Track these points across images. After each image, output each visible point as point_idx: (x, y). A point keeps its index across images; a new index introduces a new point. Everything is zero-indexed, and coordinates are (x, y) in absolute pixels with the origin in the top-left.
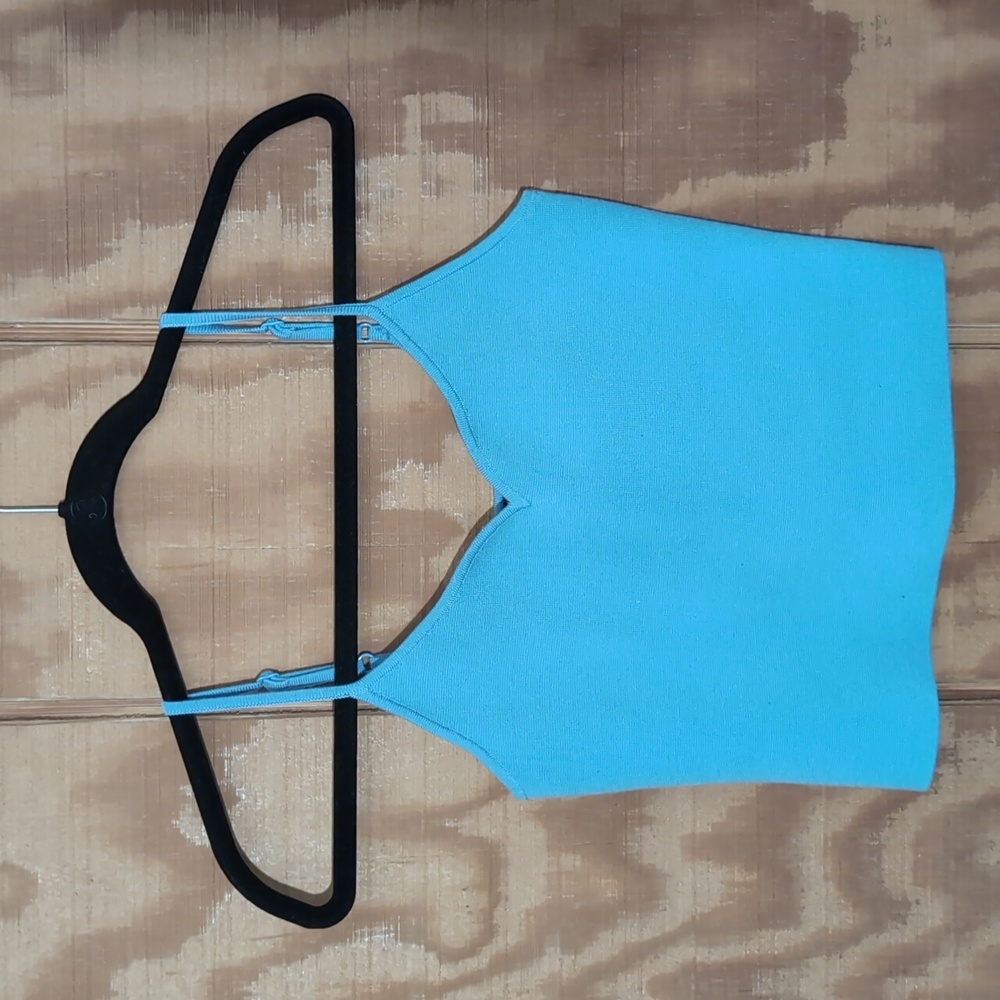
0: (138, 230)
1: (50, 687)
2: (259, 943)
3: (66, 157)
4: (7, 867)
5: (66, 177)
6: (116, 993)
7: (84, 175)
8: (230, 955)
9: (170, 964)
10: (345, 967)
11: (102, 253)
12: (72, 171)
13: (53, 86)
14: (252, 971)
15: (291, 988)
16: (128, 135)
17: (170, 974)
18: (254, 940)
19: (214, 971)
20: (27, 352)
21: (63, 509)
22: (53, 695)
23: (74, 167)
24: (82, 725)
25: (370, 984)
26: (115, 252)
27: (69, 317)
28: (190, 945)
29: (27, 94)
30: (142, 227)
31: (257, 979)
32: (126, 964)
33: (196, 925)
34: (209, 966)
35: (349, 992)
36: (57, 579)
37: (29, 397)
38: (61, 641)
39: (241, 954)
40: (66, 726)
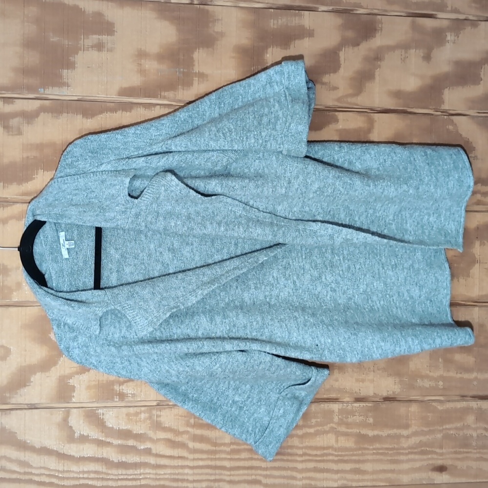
0: (42, 173)
1: (16, 298)
2: (72, 369)
3: (23, 152)
4: (2, 346)
5: (23, 158)
6: (32, 382)
7: (28, 157)
8: (64, 372)
9: (47, 374)
10: (96, 376)
11: (32, 179)
12: (24, 156)
13: (20, 133)
14: (70, 376)
15: (81, 381)
16: (40, 147)
17: (47, 377)
18: (71, 368)
19: (60, 376)
20: (11, 205)
21: (19, 249)
22: (17, 300)
23: (25, 155)
24: (24, 308)
25: (103, 381)
26: (36, 178)
27: (23, 196)
28: (53, 369)
29: (12, 135)
30: (43, 172)
31: (71, 378)
32: (35, 374)
33: (55, 363)
34: (58, 375)
35: (97, 383)
36: (18, 268)
37: (11, 218)
38: (19, 285)
39: (68, 371)
40: (20, 308)
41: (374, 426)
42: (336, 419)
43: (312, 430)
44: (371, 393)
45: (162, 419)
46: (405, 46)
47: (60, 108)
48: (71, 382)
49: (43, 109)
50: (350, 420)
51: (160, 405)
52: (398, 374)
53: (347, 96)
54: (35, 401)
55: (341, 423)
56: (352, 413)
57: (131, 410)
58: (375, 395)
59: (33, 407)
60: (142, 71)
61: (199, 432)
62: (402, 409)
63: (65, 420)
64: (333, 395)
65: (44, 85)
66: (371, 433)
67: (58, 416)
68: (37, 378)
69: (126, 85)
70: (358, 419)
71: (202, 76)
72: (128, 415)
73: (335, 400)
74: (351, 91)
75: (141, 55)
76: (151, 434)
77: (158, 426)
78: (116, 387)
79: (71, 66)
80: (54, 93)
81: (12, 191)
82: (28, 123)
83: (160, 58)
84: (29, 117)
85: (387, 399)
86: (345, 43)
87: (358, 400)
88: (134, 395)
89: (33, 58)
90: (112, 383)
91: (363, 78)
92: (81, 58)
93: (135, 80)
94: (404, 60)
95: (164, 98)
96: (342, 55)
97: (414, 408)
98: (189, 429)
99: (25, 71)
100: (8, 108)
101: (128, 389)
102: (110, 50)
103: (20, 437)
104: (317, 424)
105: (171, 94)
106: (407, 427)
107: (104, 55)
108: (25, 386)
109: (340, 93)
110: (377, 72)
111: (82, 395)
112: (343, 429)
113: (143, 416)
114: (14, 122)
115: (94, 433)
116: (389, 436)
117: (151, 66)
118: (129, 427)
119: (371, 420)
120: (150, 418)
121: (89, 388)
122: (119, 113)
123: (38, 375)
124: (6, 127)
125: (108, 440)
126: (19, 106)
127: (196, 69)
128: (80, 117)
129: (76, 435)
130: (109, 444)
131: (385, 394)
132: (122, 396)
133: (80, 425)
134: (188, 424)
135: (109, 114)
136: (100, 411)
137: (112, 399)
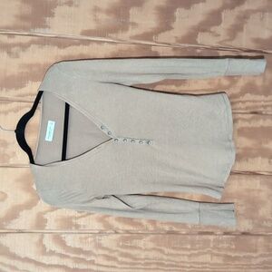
41: (235, 250)
42: (212, 246)
43: (196, 252)
44: (234, 230)
45: (102, 242)
46: (263, 11)
47: (44, 42)
48: (46, 216)
49: (33, 42)
50: (220, 246)
51: (101, 233)
52: (252, 218)
53: (226, 40)
54: (22, 228)
55: (214, 248)
56: (222, 242)
57: (83, 236)
58: (237, 231)
59: (20, 232)
60: (96, 20)
61: (124, 251)
62: (253, 240)
63: (41, 241)
64: (210, 230)
65: (34, 27)
66: (233, 255)
67: (36, 238)
68: (24, 214)
69: (86, 29)
70: (226, 245)
71: (134, 24)
72: (81, 238)
73: (212, 233)
74: (228, 38)
75: (96, 9)
76: (95, 251)
77: (99, 246)
78: (74, 221)
79: (52, 15)
80: (40, 32)
81: (11, 94)
82: (24, 51)
83: (108, 12)
84: (24, 47)
85: (244, 234)
86: (225, 7)
87: (226, 233)
88: (84, 226)
89: (28, 9)
90: (71, 218)
91: (236, 30)
92: (58, 10)
93: (92, 26)
94: (262, 19)
95: (110, 38)
96: (223, 14)
97: (261, 240)
98: (119, 249)
99: (23, 17)
100: (11, 41)
101: (81, 222)
102: (77, 6)
103: (12, 250)
104: (200, 248)
105: (114, 35)
106: (256, 251)
107: (73, 9)
108: (16, 218)
109: (221, 38)
110: (245, 26)
111: (52, 225)
112: (215, 251)
113: (89, 239)
114: (14, 50)
115: (59, 250)
116: (244, 257)
117: (103, 17)
118: (81, 246)
119: (234, 247)
120: (95, 240)
121: (56, 221)
122: (81, 46)
123: (24, 211)
124: (9, 53)
125: (68, 254)
126: (17, 39)
127: (131, 20)
128: (56, 47)
129: (48, 250)
130: (68, 257)
131: (243, 230)
132: (77, 226)
133: (50, 244)
134: (118, 245)
135: (75, 47)
136: (63, 236)
137: (71, 228)
